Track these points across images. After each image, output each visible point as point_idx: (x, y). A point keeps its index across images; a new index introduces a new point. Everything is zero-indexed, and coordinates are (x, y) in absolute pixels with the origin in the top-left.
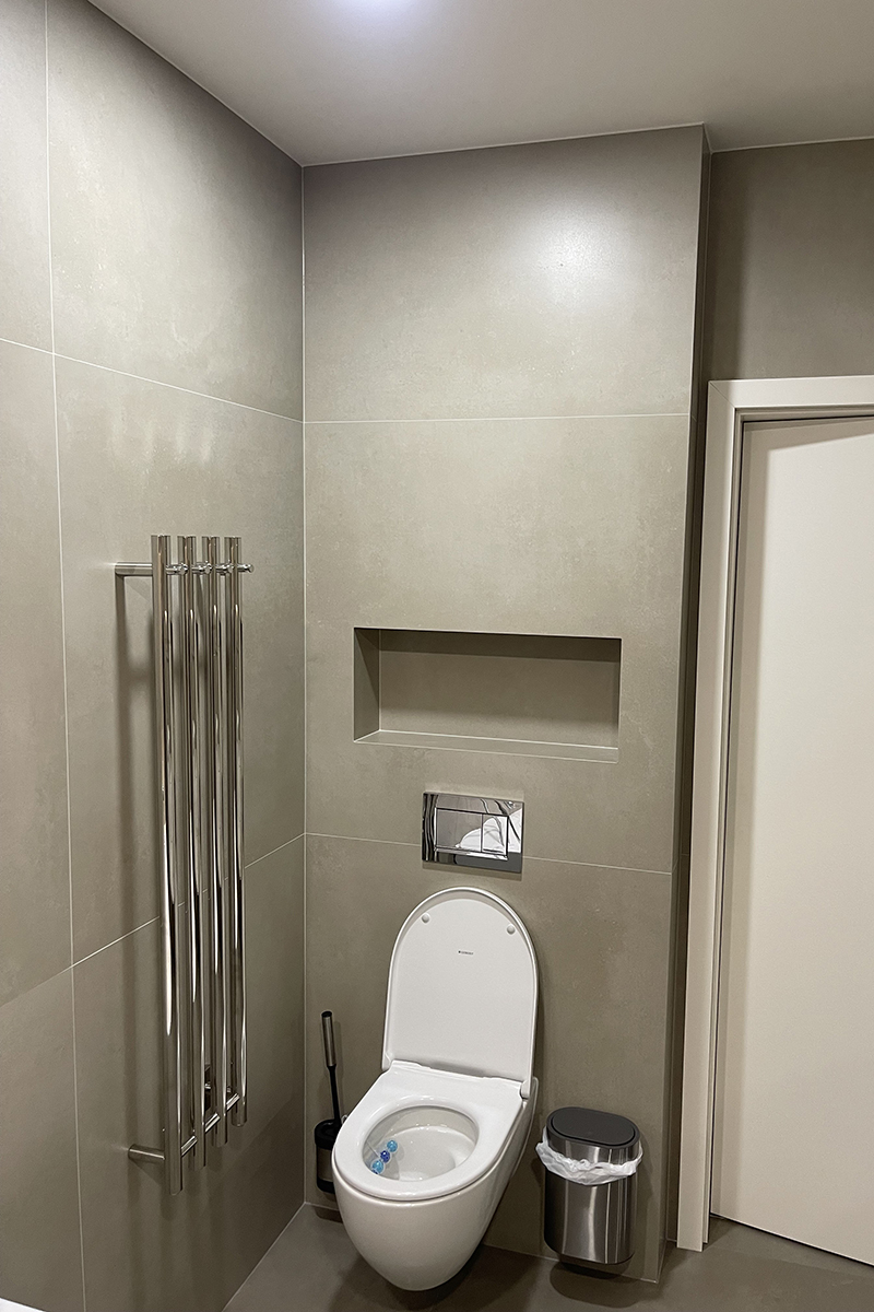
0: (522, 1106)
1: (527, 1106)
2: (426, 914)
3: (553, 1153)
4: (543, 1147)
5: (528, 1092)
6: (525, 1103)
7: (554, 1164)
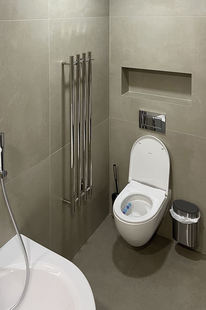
0: (165, 198)
1: (167, 198)
2: (140, 142)
3: (174, 213)
4: (172, 210)
5: (167, 195)
6: (166, 197)
7: (174, 216)
